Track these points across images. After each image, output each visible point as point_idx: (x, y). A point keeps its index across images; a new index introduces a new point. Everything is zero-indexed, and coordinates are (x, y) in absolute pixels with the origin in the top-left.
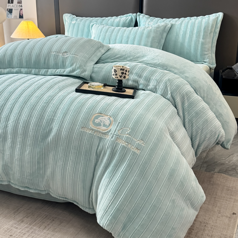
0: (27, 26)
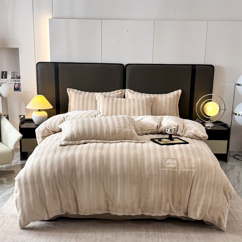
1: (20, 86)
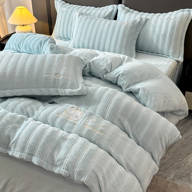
0: (20, 13)
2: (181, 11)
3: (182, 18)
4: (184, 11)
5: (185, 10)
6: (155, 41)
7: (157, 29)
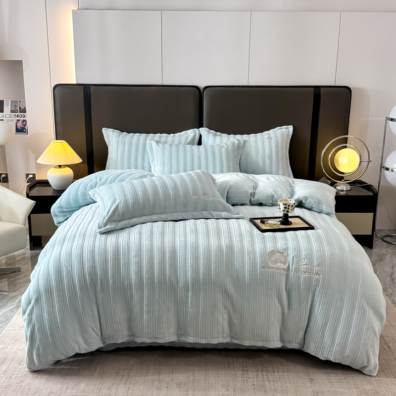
1: (25, 125)
2: (279, 129)
3: (282, 135)
4: (281, 129)
5: (283, 127)
6: (261, 163)
7: (260, 150)
